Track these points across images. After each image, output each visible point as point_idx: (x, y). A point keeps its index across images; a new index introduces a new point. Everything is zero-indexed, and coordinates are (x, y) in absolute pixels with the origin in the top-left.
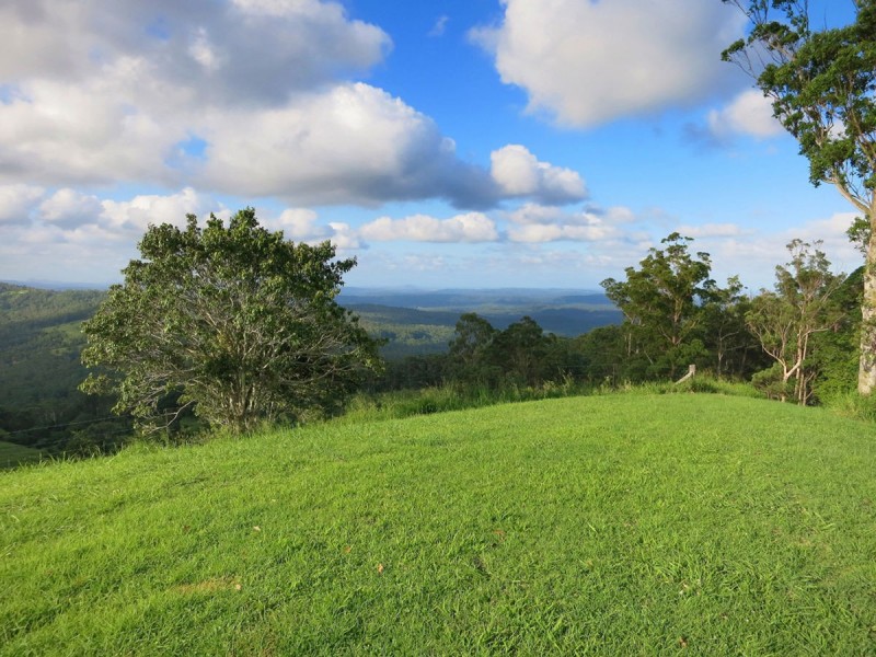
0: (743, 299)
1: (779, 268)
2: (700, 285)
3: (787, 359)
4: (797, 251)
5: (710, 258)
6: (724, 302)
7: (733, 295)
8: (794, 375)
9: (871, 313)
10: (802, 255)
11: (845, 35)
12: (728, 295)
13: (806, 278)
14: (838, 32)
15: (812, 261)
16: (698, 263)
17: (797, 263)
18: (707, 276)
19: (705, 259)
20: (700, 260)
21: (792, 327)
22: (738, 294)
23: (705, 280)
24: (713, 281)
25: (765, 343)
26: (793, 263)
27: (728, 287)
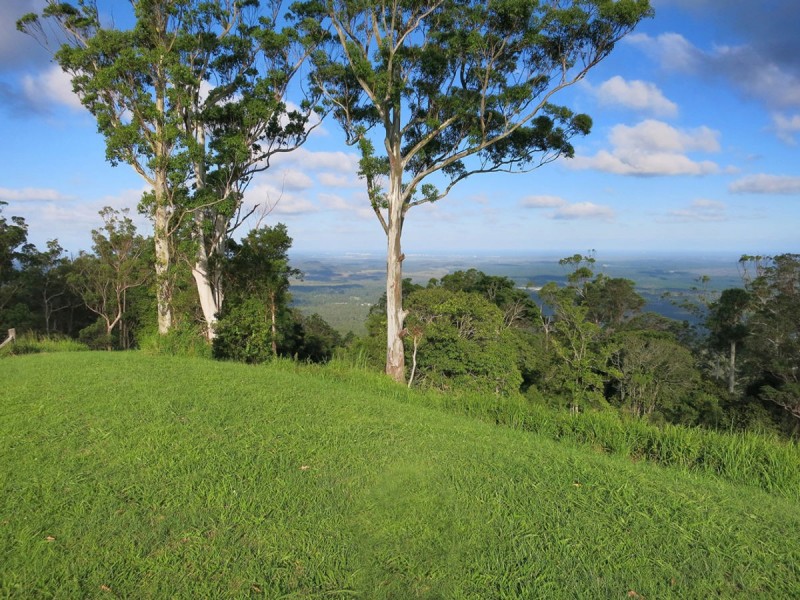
0: (64, 261)
1: (94, 232)
2: (19, 249)
3: (109, 313)
4: (107, 218)
5: (26, 222)
6: (46, 265)
7: (54, 258)
8: (117, 326)
9: (162, 269)
10: (113, 221)
11: (126, 38)
12: (49, 259)
13: (117, 241)
14: (121, 34)
15: (122, 227)
16: (15, 227)
17: (110, 228)
18: (25, 240)
19: (20, 223)
20: (16, 224)
21: (110, 284)
22: (59, 257)
23: (23, 244)
24: (32, 246)
25: (88, 301)
26: (107, 228)
27: (48, 250)
